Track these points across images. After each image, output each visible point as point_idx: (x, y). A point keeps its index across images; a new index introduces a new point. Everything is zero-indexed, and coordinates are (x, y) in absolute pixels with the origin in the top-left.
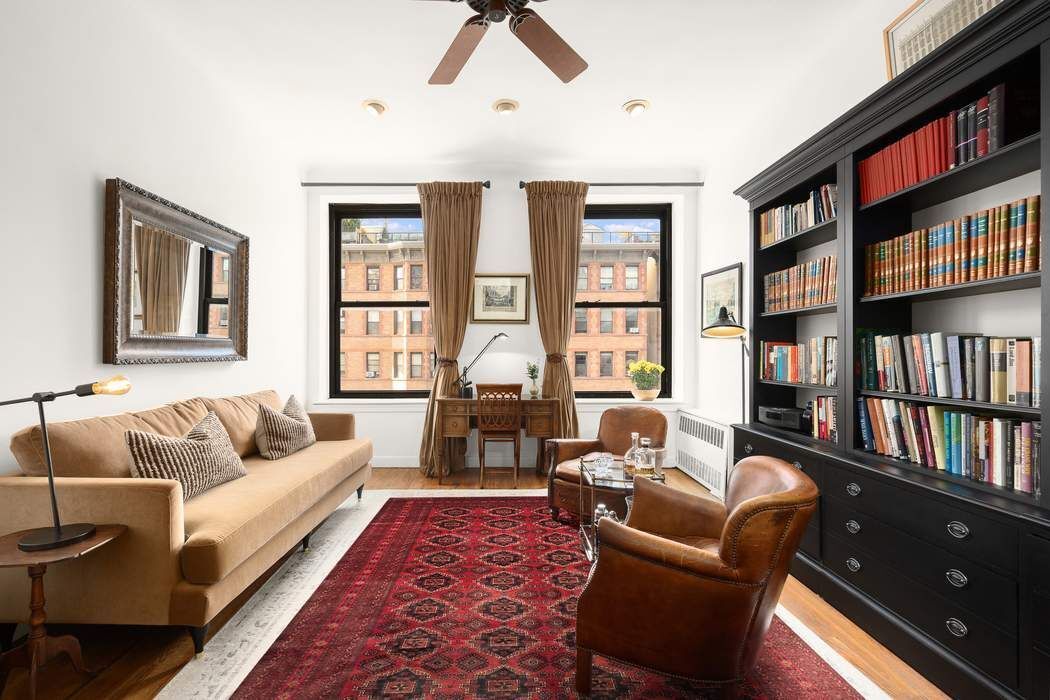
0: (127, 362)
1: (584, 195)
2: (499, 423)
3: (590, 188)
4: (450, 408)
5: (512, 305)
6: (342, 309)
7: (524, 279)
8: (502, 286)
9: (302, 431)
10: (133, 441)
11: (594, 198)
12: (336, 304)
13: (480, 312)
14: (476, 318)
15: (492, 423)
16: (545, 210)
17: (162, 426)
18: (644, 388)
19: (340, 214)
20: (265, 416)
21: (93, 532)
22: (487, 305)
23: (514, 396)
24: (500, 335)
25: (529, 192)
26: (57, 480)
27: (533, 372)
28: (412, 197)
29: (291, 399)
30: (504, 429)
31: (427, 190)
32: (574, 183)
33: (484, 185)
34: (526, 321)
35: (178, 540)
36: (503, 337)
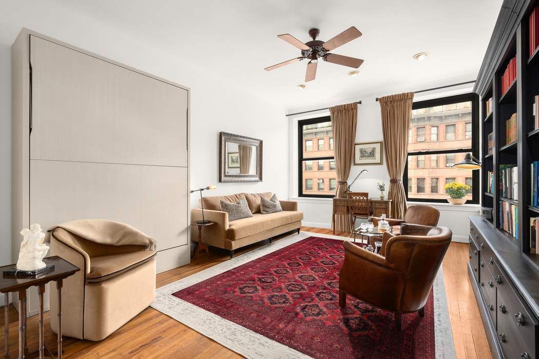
0: (224, 182)
1: (412, 98)
2: (359, 210)
3: (415, 94)
4: (338, 202)
5: (374, 156)
6: (303, 162)
7: (380, 144)
8: (368, 148)
9: (275, 206)
10: (222, 202)
11: (417, 99)
12: (301, 159)
13: (358, 161)
14: (356, 163)
15: (355, 209)
16: (388, 109)
17: (232, 201)
18: (454, 198)
19: (301, 123)
20: (262, 200)
21: (210, 222)
22: (361, 157)
23: (365, 198)
24: (364, 170)
25: (381, 102)
26: (204, 210)
27: (382, 188)
28: (327, 113)
29: (274, 195)
30: (361, 213)
31: (333, 110)
32: (405, 94)
33: (358, 103)
34: (381, 163)
35: (227, 228)
36: (365, 171)
